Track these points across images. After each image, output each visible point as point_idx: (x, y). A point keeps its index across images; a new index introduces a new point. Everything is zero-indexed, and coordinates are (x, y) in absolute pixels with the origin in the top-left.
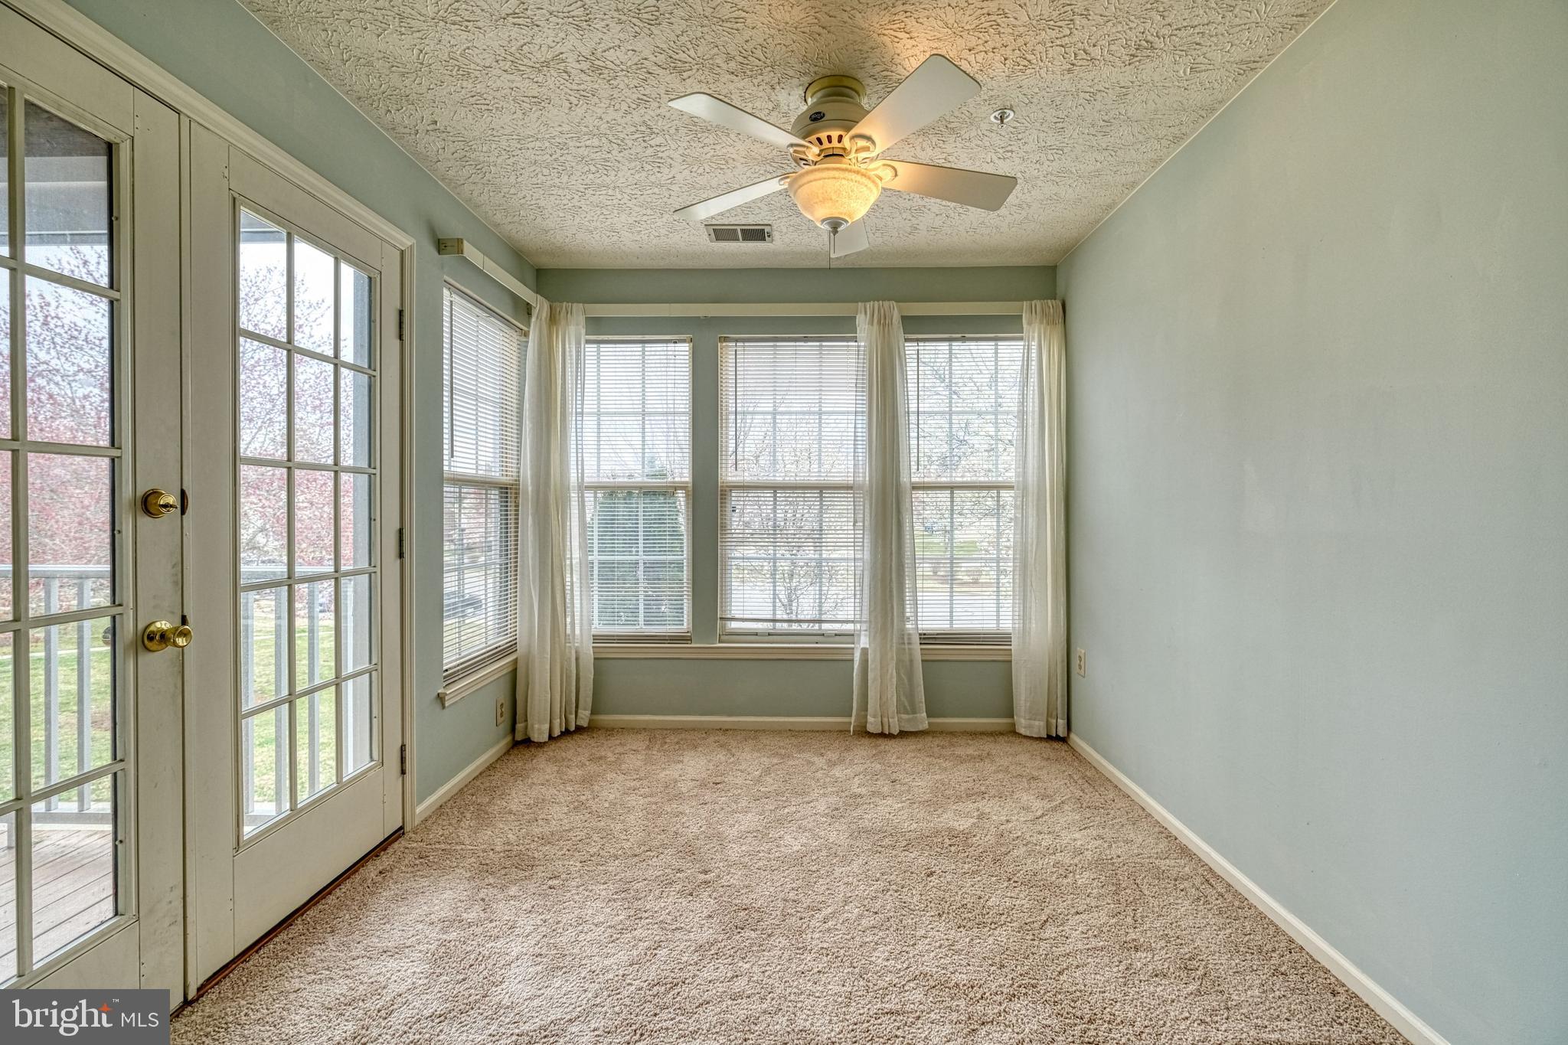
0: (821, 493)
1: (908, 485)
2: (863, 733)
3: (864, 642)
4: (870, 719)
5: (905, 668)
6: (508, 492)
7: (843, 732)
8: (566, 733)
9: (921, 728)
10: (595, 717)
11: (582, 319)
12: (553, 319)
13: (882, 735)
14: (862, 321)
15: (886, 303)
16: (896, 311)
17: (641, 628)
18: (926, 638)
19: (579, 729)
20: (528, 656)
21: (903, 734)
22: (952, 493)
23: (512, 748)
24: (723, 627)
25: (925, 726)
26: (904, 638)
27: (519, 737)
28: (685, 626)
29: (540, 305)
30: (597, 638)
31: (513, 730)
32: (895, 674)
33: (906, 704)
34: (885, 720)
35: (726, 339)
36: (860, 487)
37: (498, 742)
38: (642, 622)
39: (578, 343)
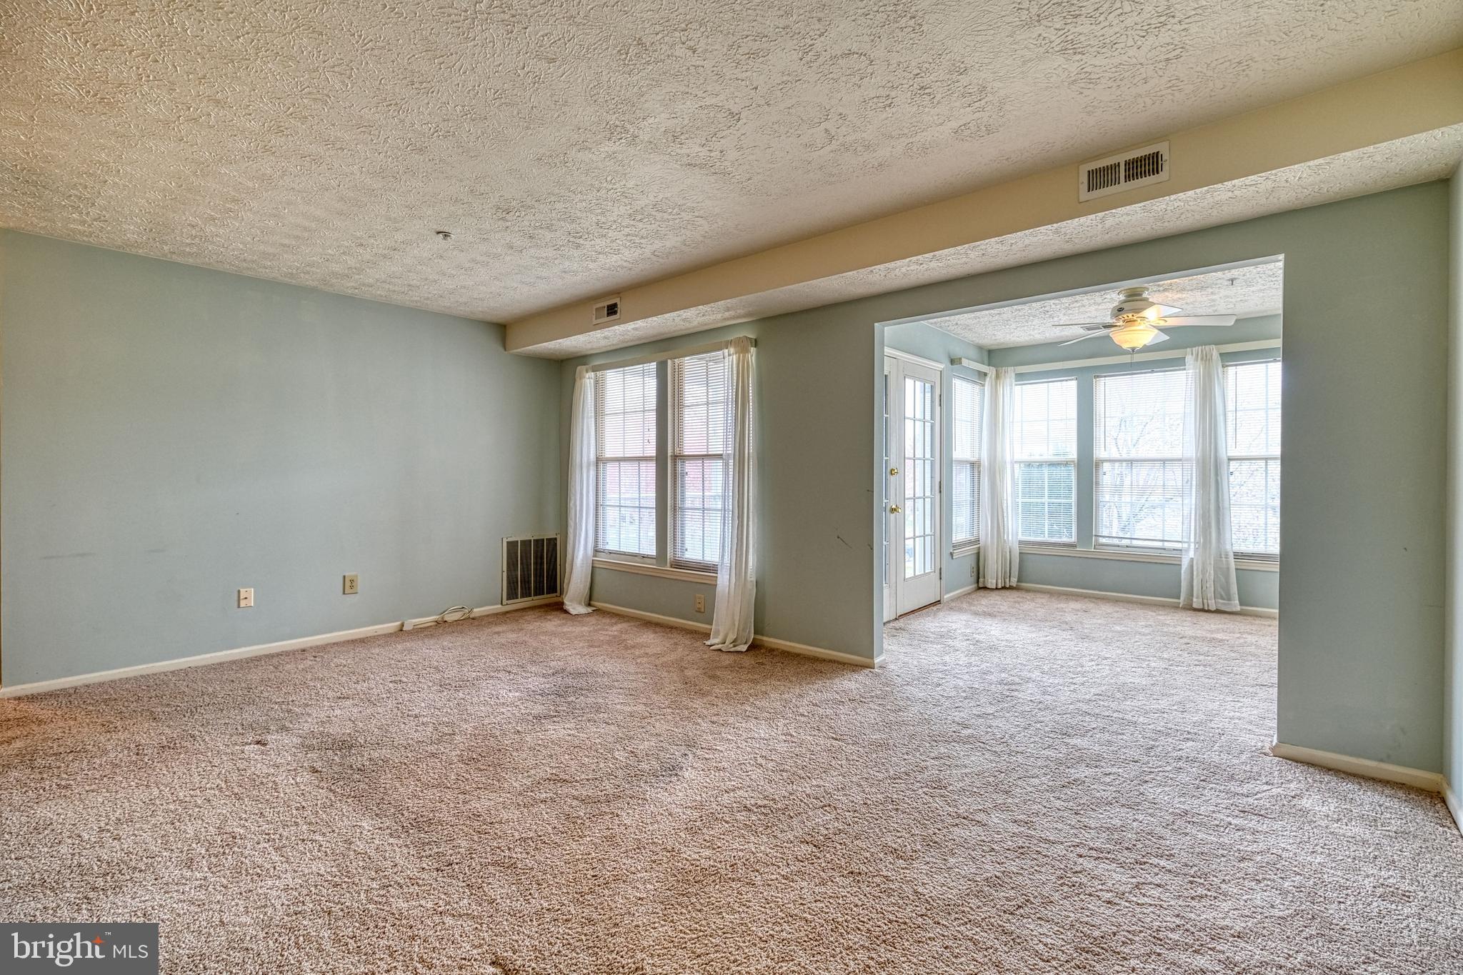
0: (1164, 463)
1: (1225, 458)
2: (1189, 608)
3: (1191, 554)
4: (1195, 600)
5: (1222, 571)
6: (972, 464)
7: (1176, 607)
8: (1004, 588)
9: (1234, 610)
10: (1019, 584)
11: (1013, 375)
12: (998, 377)
13: (1203, 610)
14: (1189, 359)
15: (1207, 347)
16: (1215, 351)
17: (1046, 538)
18: (1239, 556)
19: (1011, 588)
20: (985, 548)
21: (1218, 612)
22: (1267, 462)
23: (976, 590)
24: (1096, 541)
25: (1238, 608)
26: (1222, 555)
27: (981, 585)
28: (1073, 539)
29: (991, 371)
30: (1020, 542)
31: (978, 582)
32: (1212, 572)
33: (1223, 593)
34: (1205, 601)
35: (1098, 377)
36: (1188, 460)
37: (967, 586)
38: (1046, 535)
39: (1011, 385)
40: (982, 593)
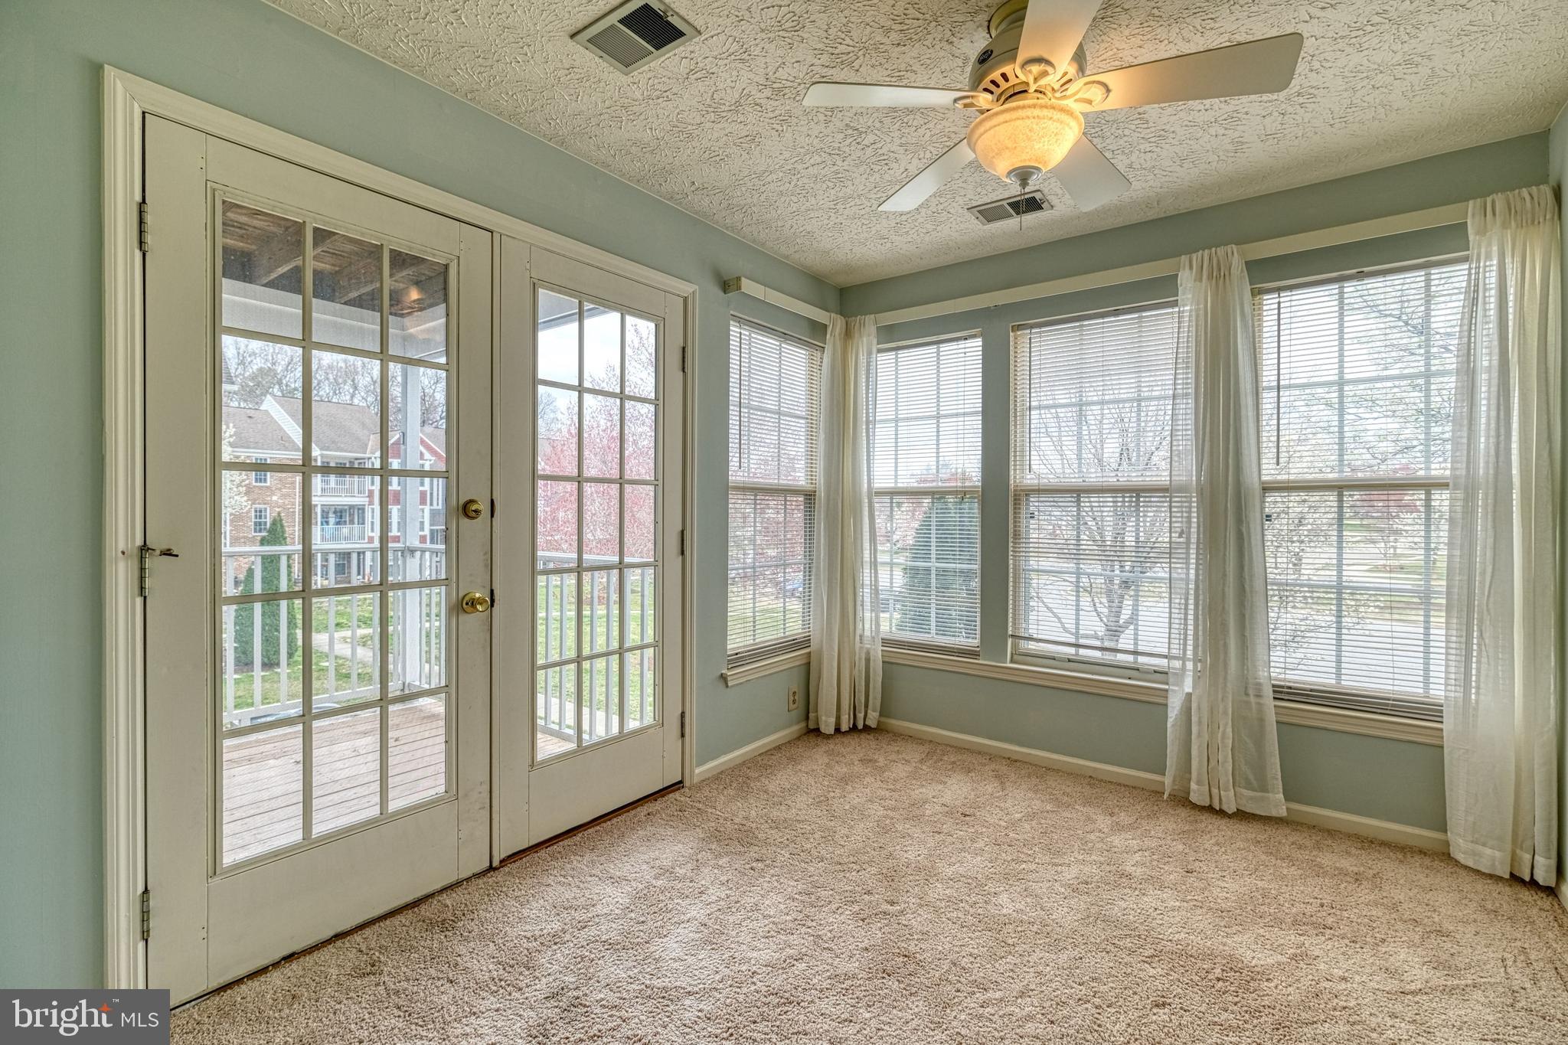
0: (1137, 496)
1: (1257, 486)
2: (1182, 800)
3: (1188, 688)
4: (1193, 786)
5: (1248, 724)
6: (810, 497)
7: (1155, 793)
8: (854, 729)
9: (1274, 813)
10: (883, 719)
11: (873, 329)
12: (848, 334)
13: (1210, 809)
14: (1186, 279)
15: (1221, 251)
16: (1236, 258)
17: (933, 637)
18: (1282, 693)
19: (867, 729)
20: (820, 653)
21: (1241, 815)
22: (1340, 495)
23: (805, 734)
24: (1015, 646)
25: (1281, 812)
26: (1248, 686)
27: (812, 726)
28: (974, 642)
29: (835, 324)
30: (886, 642)
31: (807, 718)
32: (1229, 730)
33: (1251, 777)
34: (1215, 791)
35: (1019, 327)
36: (1182, 489)
37: (790, 726)
38: (933, 631)
39: (870, 353)
40: (812, 739)
